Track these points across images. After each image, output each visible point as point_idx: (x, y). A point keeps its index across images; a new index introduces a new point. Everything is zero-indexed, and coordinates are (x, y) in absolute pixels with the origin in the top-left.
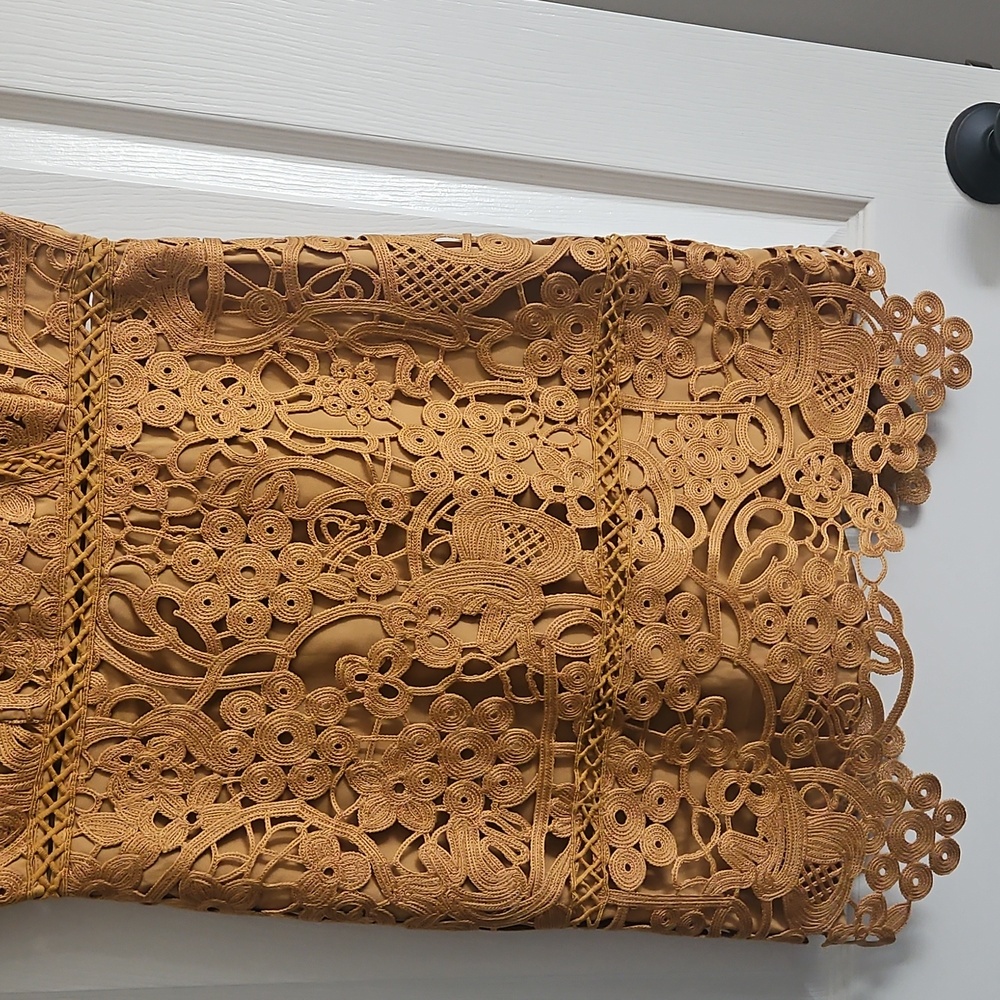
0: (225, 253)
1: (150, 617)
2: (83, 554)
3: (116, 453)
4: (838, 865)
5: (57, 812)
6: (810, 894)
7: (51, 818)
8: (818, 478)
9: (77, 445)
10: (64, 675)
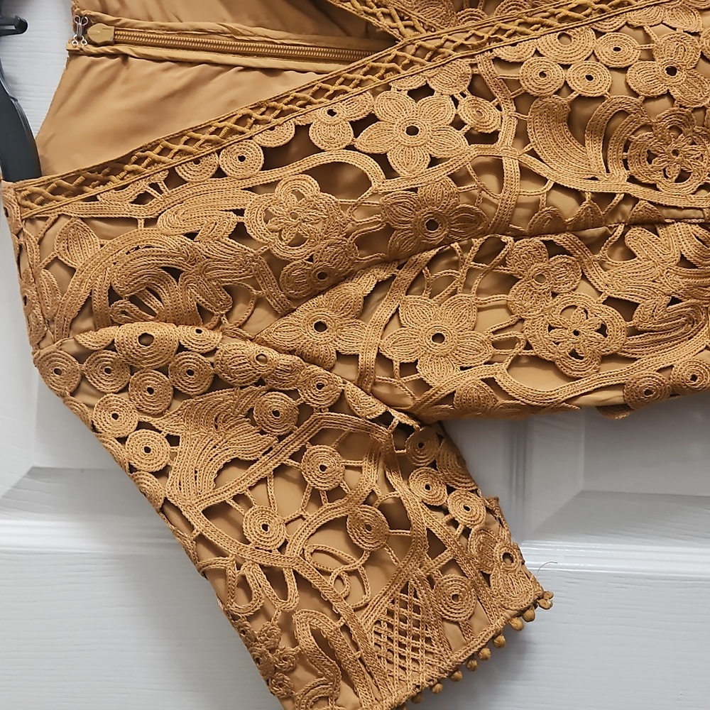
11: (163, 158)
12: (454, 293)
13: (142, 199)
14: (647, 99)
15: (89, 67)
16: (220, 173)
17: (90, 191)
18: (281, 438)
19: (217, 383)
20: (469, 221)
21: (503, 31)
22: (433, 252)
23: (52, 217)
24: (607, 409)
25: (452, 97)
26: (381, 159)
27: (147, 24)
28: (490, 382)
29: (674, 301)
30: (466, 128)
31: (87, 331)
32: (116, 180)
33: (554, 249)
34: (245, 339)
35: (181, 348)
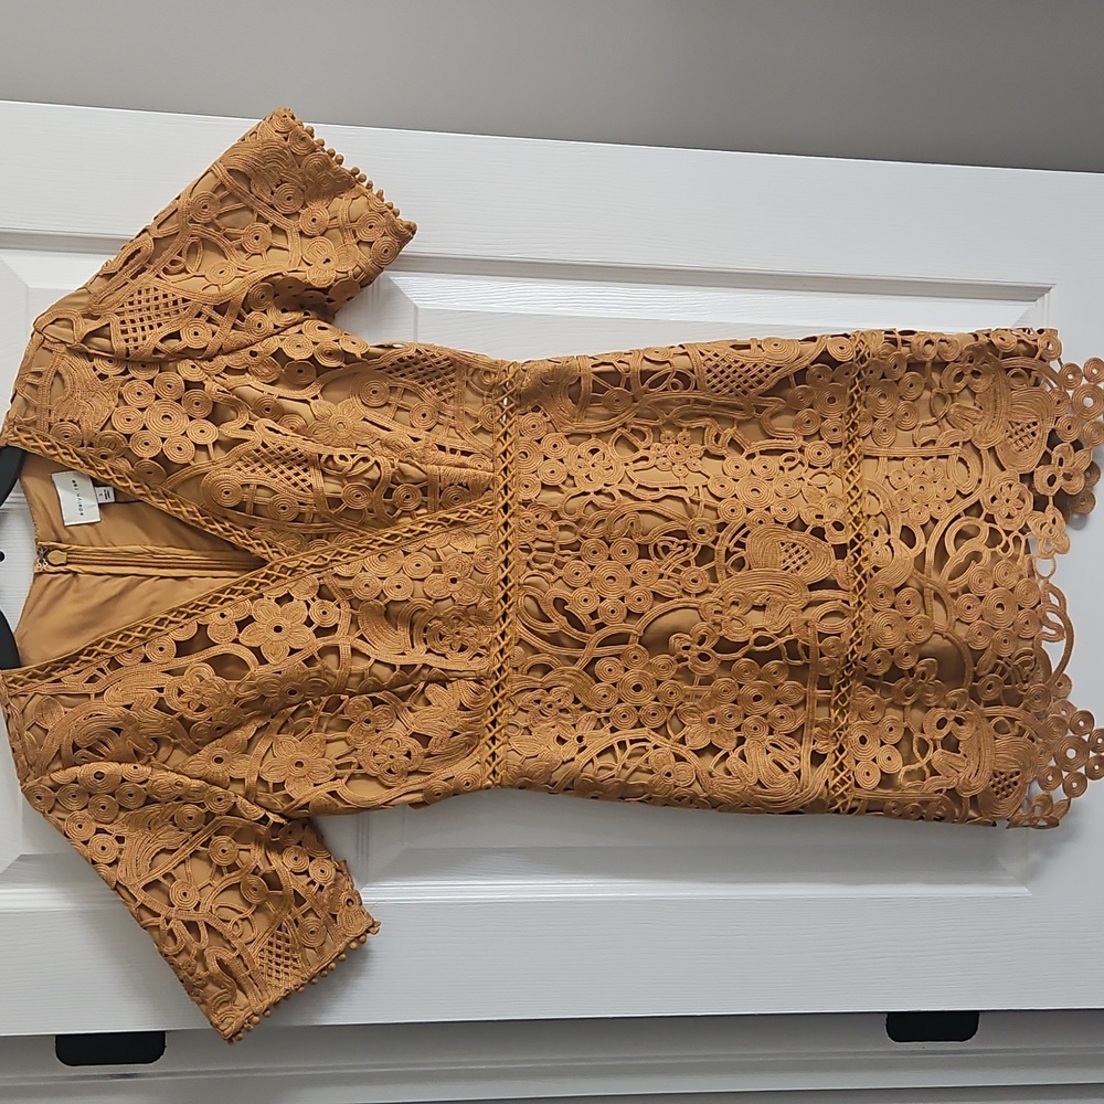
0: (593, 366)
1: (549, 610)
2: (506, 571)
3: (525, 504)
4: (1018, 773)
5: (497, 735)
6: (997, 793)
7: (493, 739)
8: (1007, 501)
9: (500, 499)
10: (498, 649)
11: (107, 651)
12: (310, 732)
13: (92, 679)
14: (437, 601)
15: (50, 582)
16: (146, 660)
17: (56, 675)
18: (194, 833)
19: (149, 801)
20: (319, 688)
21: (341, 554)
22: (295, 708)
23: (30, 694)
24: (414, 805)
25: (306, 601)
26: (256, 651)
27: (91, 549)
28: (333, 794)
29: (455, 734)
30: (314, 627)
31: (58, 770)
32: (74, 667)
33: (375, 702)
34: (167, 770)
35: (124, 780)
